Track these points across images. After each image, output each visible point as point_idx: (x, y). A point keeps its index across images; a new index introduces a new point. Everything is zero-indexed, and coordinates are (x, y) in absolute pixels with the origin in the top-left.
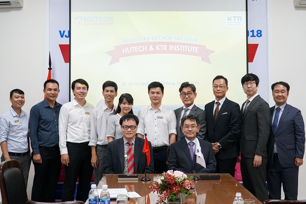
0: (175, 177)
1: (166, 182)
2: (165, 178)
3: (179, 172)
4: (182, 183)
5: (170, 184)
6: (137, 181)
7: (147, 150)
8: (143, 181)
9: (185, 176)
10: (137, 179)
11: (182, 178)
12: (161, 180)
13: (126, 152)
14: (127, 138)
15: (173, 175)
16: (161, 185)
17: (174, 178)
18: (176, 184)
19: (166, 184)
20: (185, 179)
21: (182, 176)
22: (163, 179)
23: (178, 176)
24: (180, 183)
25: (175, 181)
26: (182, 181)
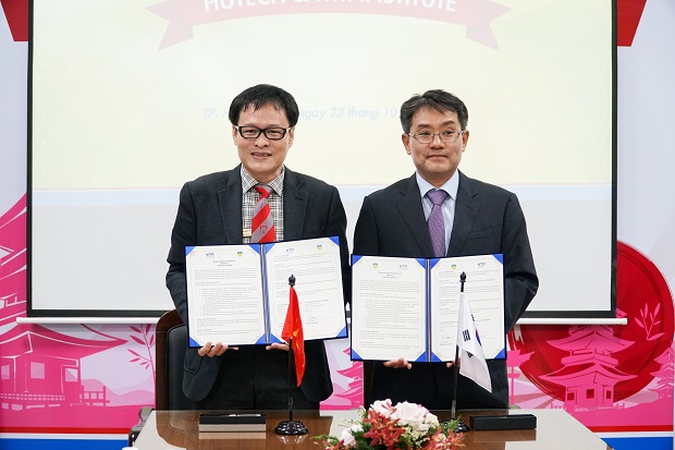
0: (402, 422)
1: (369, 440)
2: (367, 429)
3: (415, 405)
4: (423, 444)
6: (263, 436)
7: (295, 334)
8: (283, 434)
9: (433, 419)
10: (263, 427)
11: (422, 427)
12: (353, 433)
13: (247, 219)
14: (252, 172)
15: (394, 417)
17: (398, 429)
18: (402, 447)
20: (432, 432)
21: (421, 419)
22: (361, 430)
23: (410, 419)
24: (418, 443)
25: (400, 437)
26: (424, 437)
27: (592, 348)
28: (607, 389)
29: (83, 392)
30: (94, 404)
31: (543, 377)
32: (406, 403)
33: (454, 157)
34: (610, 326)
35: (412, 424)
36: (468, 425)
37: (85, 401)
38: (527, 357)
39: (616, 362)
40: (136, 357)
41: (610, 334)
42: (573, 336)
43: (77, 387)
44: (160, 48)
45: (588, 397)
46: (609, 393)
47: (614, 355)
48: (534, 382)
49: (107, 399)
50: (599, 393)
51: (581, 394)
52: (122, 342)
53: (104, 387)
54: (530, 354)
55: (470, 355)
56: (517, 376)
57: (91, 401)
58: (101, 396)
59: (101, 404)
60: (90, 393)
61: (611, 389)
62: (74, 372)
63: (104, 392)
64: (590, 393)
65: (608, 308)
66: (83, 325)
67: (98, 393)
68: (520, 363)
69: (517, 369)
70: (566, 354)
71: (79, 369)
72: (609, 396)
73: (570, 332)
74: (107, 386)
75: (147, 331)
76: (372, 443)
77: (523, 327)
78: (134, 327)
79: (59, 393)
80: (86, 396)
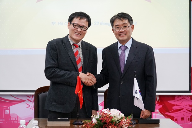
0: (112, 115)
1: (101, 121)
4: (119, 122)
5: (106, 123)
7: (79, 92)
8: (75, 124)
9: (123, 115)
10: (69, 122)
11: (119, 117)
12: (96, 119)
15: (109, 113)
16: (96, 124)
17: (111, 117)
18: (112, 123)
19: (102, 124)
20: (122, 118)
21: (118, 114)
22: (99, 118)
23: (115, 114)
24: (117, 122)
25: (111, 120)
26: (119, 120)
27: (183, 103)
28: (188, 117)
29: (11, 118)
30: (14, 122)
31: (166, 113)
32: (113, 109)
33: (128, 34)
34: (189, 96)
35: (115, 116)
36: (137, 122)
37: (11, 121)
38: (161, 106)
39: (191, 108)
40: (29, 106)
41: (189, 98)
42: (177, 99)
43: (9, 116)
44: (37, 2)
45: (181, 120)
46: (189, 119)
47: (190, 106)
48: (163, 115)
49: (19, 120)
50: (185, 119)
51: (179, 119)
52: (23, 101)
53: (18, 116)
54: (162, 105)
55: (138, 99)
56: (158, 113)
57: (13, 121)
58: (17, 119)
59: (17, 122)
60: (13, 118)
61: (190, 118)
62: (8, 111)
63: (18, 118)
64: (182, 119)
65: (188, 90)
66: (10, 95)
67: (15, 118)
68: (159, 108)
69: (158, 110)
70: (174, 105)
71: (9, 110)
72: (189, 120)
73: (175, 98)
74: (19, 116)
75: (32, 97)
76: (102, 122)
77: (160, 96)
78: (28, 96)
79: (3, 118)
80: (12, 119)
